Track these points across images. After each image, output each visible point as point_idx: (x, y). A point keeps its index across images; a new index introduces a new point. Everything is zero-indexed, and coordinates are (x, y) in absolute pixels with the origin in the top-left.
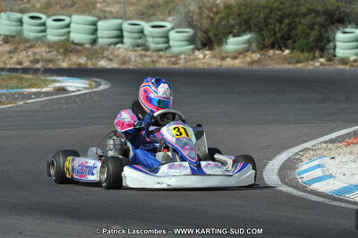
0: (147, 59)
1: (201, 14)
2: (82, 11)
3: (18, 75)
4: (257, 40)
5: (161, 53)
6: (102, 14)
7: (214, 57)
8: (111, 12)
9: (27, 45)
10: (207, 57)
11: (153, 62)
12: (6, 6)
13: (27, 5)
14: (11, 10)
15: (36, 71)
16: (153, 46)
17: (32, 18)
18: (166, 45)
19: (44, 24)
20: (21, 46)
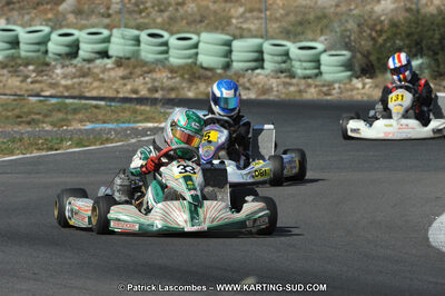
0: (292, 89)
1: (361, 32)
2: (213, 28)
3: (133, 106)
4: (429, 66)
5: (310, 81)
6: (237, 32)
7: (376, 86)
8: (249, 30)
9: (145, 69)
10: (367, 86)
11: (300, 91)
12: (120, 20)
13: (146, 21)
14: (126, 27)
15: (154, 102)
16: (299, 72)
17: (151, 35)
18: (316, 71)
19: (166, 44)
20: (138, 71)
